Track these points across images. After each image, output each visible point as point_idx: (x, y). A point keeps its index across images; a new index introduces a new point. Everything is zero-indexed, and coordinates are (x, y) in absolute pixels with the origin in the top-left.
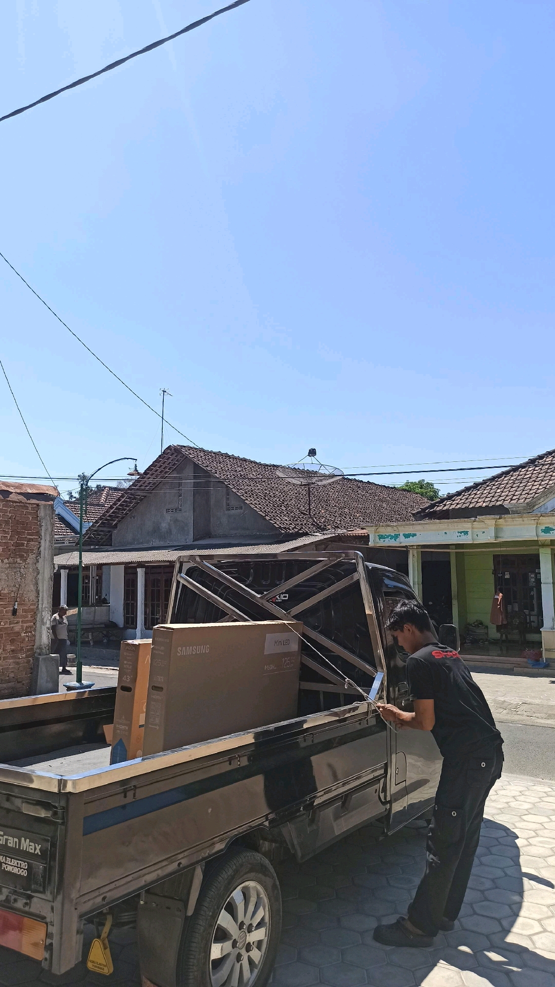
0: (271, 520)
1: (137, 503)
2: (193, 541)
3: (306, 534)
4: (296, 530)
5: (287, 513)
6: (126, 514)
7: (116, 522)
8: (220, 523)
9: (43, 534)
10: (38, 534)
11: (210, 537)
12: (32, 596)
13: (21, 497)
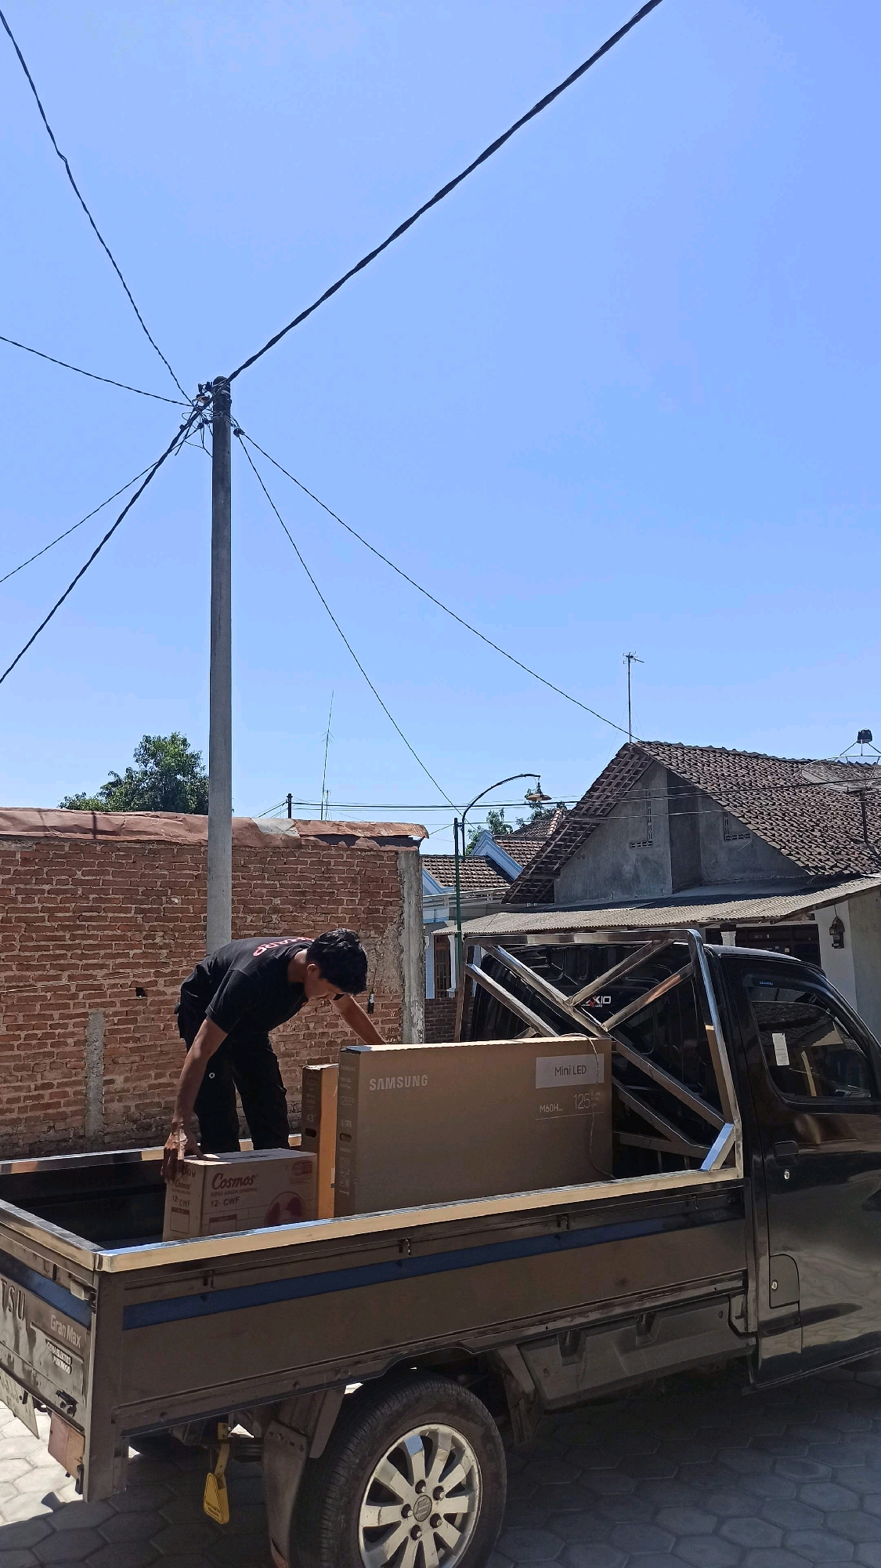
0: (792, 855)
1: (587, 836)
2: (673, 893)
3: (857, 876)
4: (837, 870)
5: (824, 842)
6: (572, 853)
7: (557, 865)
8: (717, 862)
9: (406, 895)
10: (398, 894)
11: (701, 885)
12: (395, 984)
13: (373, 843)
